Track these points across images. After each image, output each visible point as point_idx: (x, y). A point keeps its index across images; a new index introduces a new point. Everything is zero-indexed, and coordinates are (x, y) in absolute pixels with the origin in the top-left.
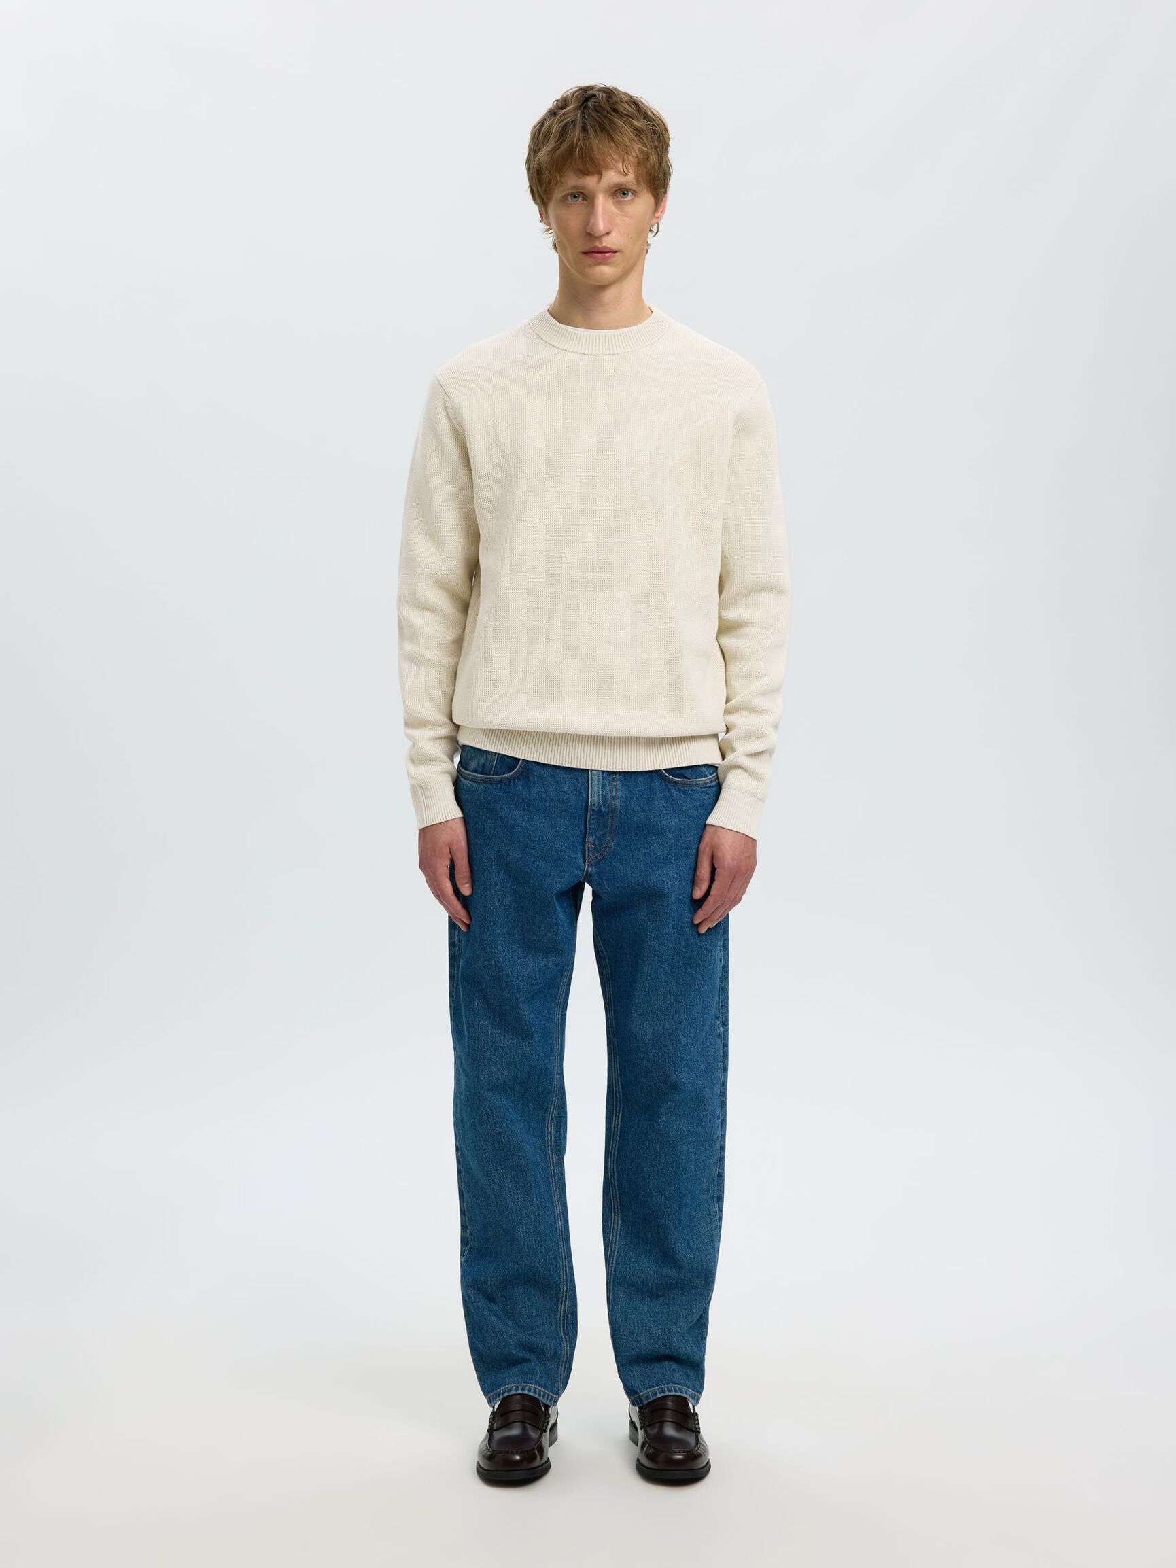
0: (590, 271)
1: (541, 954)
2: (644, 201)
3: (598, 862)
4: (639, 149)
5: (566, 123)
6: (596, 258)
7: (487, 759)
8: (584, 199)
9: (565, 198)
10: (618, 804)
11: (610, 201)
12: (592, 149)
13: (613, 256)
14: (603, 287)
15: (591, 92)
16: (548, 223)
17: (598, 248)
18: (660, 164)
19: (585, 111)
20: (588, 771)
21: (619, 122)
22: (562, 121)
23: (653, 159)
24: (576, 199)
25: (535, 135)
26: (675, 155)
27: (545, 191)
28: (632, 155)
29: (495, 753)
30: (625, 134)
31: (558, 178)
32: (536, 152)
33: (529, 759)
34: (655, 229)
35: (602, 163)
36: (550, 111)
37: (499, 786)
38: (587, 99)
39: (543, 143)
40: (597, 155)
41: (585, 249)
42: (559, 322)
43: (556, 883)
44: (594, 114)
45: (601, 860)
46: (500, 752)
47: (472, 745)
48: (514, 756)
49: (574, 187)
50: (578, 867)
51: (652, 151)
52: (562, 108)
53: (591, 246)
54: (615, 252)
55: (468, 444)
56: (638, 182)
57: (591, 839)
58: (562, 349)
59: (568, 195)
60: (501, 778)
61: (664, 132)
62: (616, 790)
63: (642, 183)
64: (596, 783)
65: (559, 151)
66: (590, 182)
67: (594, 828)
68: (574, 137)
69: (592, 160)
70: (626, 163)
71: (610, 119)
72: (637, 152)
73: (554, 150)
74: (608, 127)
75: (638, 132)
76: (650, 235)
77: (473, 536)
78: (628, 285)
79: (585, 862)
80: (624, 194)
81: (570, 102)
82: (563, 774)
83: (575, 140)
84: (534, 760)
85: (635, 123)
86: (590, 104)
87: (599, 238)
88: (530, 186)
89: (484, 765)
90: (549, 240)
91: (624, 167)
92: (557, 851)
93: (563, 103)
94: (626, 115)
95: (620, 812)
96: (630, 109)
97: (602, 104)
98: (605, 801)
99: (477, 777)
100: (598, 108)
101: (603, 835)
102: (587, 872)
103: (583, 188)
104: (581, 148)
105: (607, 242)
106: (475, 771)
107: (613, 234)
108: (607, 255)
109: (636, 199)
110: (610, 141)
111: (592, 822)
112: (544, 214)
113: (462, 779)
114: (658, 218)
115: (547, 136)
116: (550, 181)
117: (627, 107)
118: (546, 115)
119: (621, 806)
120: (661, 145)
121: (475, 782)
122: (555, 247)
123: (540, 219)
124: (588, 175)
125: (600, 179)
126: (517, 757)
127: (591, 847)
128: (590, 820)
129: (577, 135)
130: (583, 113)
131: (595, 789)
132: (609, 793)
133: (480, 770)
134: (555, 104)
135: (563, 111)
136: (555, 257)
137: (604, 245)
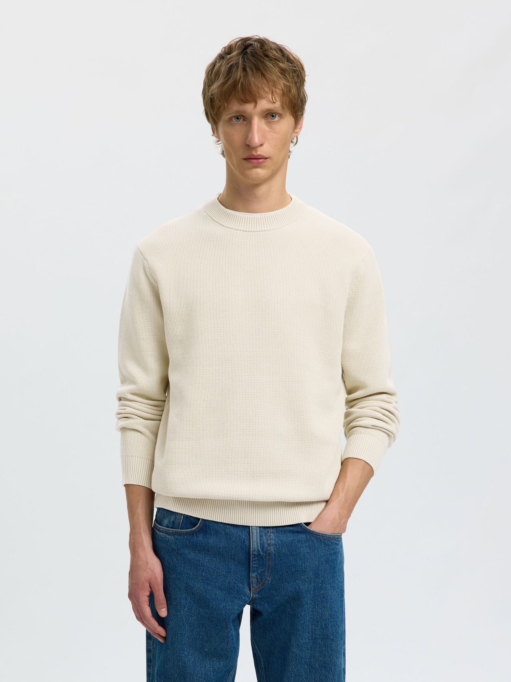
0: (249, 172)
1: (215, 659)
2: (288, 120)
3: (261, 591)
4: (284, 84)
5: (232, 65)
6: (253, 163)
7: (176, 518)
8: (244, 120)
9: (230, 119)
10: (272, 550)
11: (263, 122)
12: (250, 85)
13: (265, 162)
14: (257, 185)
15: (249, 42)
16: (218, 137)
17: (254, 155)
18: (299, 94)
19: (245, 56)
20: (249, 527)
21: (269, 64)
22: (228, 64)
23: (294, 90)
24: (238, 120)
25: (209, 73)
26: (309, 88)
27: (216, 114)
28: (279, 89)
29: (182, 514)
30: (274, 73)
31: (226, 105)
32: (209, 86)
33: (206, 519)
34: (295, 141)
35: (257, 95)
36: (220, 56)
37: (186, 537)
38: (246, 47)
39: (215, 79)
40: (254, 88)
41: (245, 157)
42: (226, 207)
43: (229, 605)
44: (251, 58)
45: (263, 589)
46: (186, 514)
47: (165, 508)
48: (196, 516)
49: (237, 112)
50: (245, 594)
51: (293, 85)
52: (229, 53)
53: (249, 154)
54: (266, 158)
55: (160, 295)
56: (283, 107)
57: (254, 575)
58: (228, 227)
59: (233, 117)
60: (187, 532)
61: (301, 71)
62: (270, 539)
63: (286, 109)
64: (255, 534)
65: (226, 86)
66: (249, 108)
67: (256, 567)
68: (237, 76)
69: (250, 92)
70: (275, 94)
71: (263, 62)
72: (283, 86)
73: (223, 84)
74: (261, 68)
75: (283, 71)
76: (292, 145)
77: (165, 360)
78: (276, 182)
79: (250, 591)
80: (273, 116)
81: (234, 49)
82: (232, 528)
83: (238, 77)
84: (210, 519)
85: (281, 65)
86: (248, 51)
87: (255, 148)
88: (205, 110)
89: (174, 522)
90: (219, 148)
91: (273, 97)
92: (229, 583)
93: (229, 50)
94: (274, 59)
95: (275, 555)
96: (277, 54)
97: (258, 51)
98: (262, 547)
99: (169, 530)
100: (254, 54)
101: (263, 572)
102: (253, 597)
103: (244, 112)
104: (242, 83)
105: (261, 152)
106: (167, 527)
107: (265, 145)
108: (260, 160)
109: (282, 120)
110: (263, 78)
111: (254, 562)
112: (215, 130)
113: (158, 532)
114: (297, 133)
115: (218, 74)
116: (220, 108)
117: (275, 53)
118: (216, 58)
119: (274, 551)
120: (299, 80)
121: (168, 534)
122: (223, 154)
123: (212, 133)
124: (246, 103)
125: (255, 106)
126: (198, 517)
127: (254, 580)
128: (253, 561)
129: (239, 73)
130: (243, 57)
131: (255, 539)
132: (265, 541)
133: (171, 526)
134: (223, 49)
135: (229, 56)
136: (223, 161)
137: (259, 153)
